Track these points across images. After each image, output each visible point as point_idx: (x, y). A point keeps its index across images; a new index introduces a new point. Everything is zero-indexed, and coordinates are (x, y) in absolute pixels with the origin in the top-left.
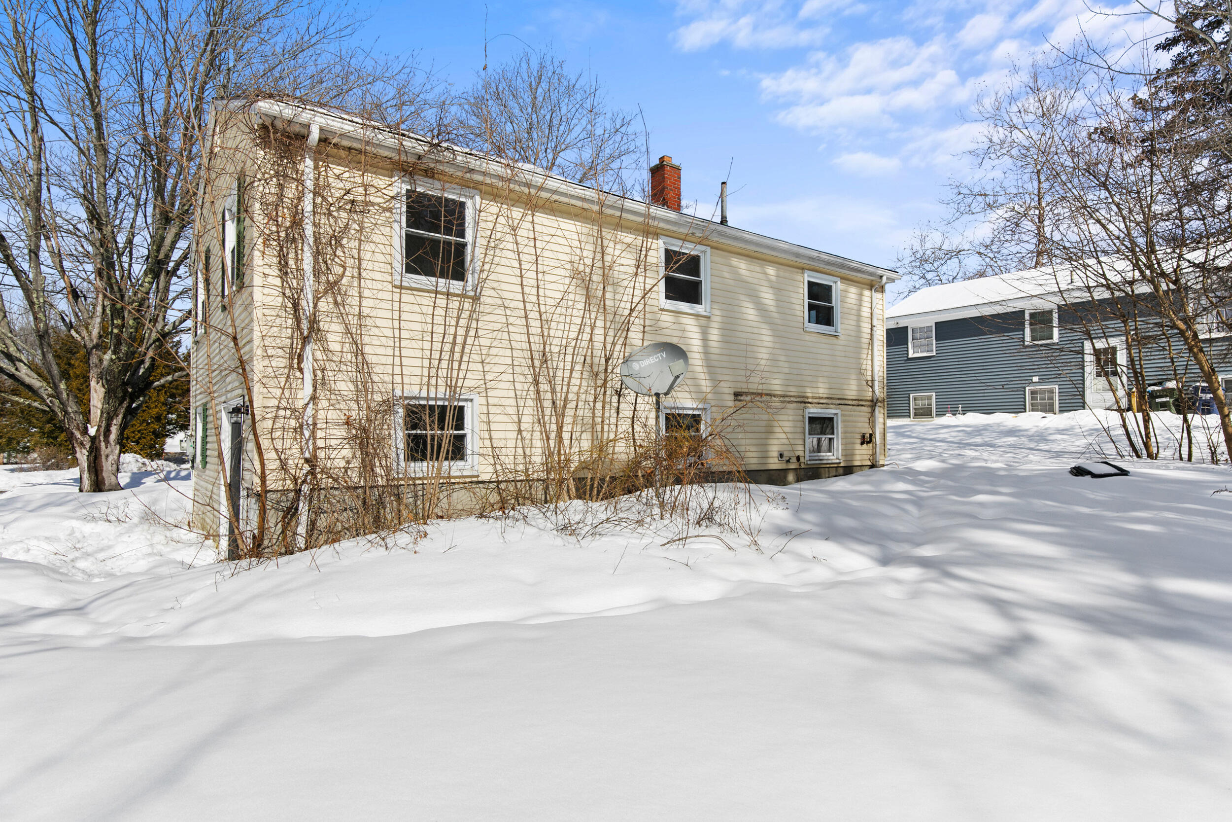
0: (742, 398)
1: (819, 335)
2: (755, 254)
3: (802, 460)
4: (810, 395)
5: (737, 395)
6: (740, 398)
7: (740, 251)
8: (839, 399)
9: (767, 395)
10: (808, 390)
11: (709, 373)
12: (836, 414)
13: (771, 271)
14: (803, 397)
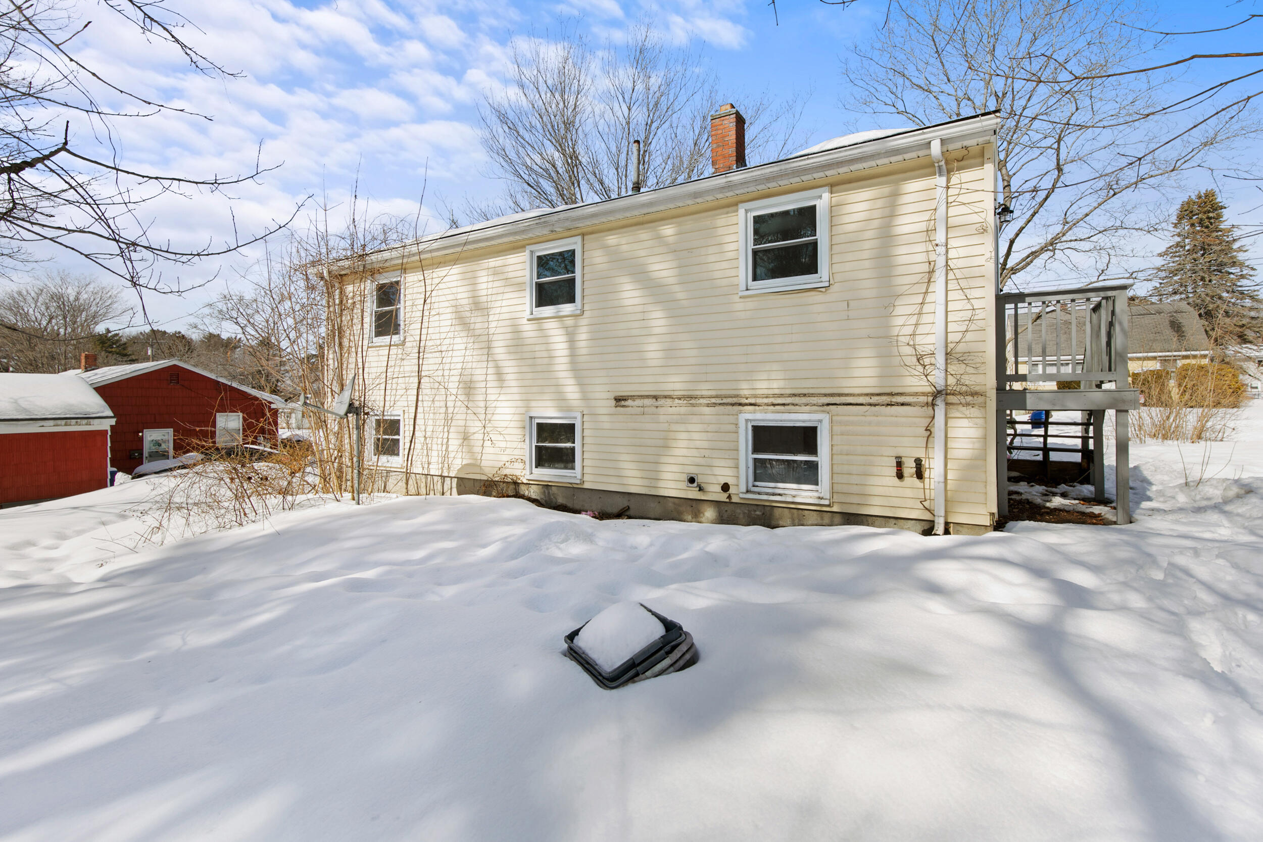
0: (626, 403)
1: (772, 297)
2: (647, 217)
3: (732, 490)
4: (746, 392)
5: (619, 400)
6: (623, 403)
7: (625, 222)
8: (825, 395)
9: (666, 397)
10: (744, 385)
11: (576, 377)
12: (820, 421)
13: (668, 230)
14: (737, 396)
